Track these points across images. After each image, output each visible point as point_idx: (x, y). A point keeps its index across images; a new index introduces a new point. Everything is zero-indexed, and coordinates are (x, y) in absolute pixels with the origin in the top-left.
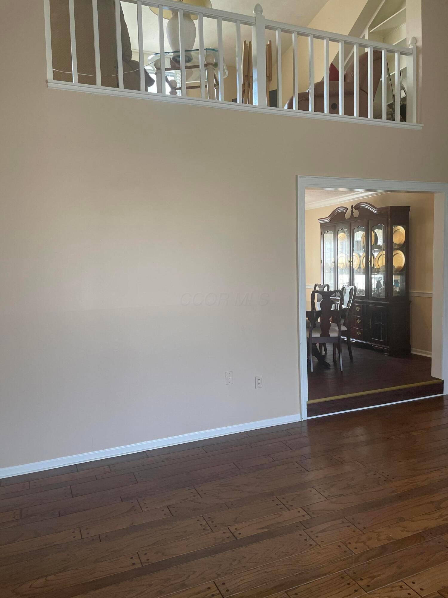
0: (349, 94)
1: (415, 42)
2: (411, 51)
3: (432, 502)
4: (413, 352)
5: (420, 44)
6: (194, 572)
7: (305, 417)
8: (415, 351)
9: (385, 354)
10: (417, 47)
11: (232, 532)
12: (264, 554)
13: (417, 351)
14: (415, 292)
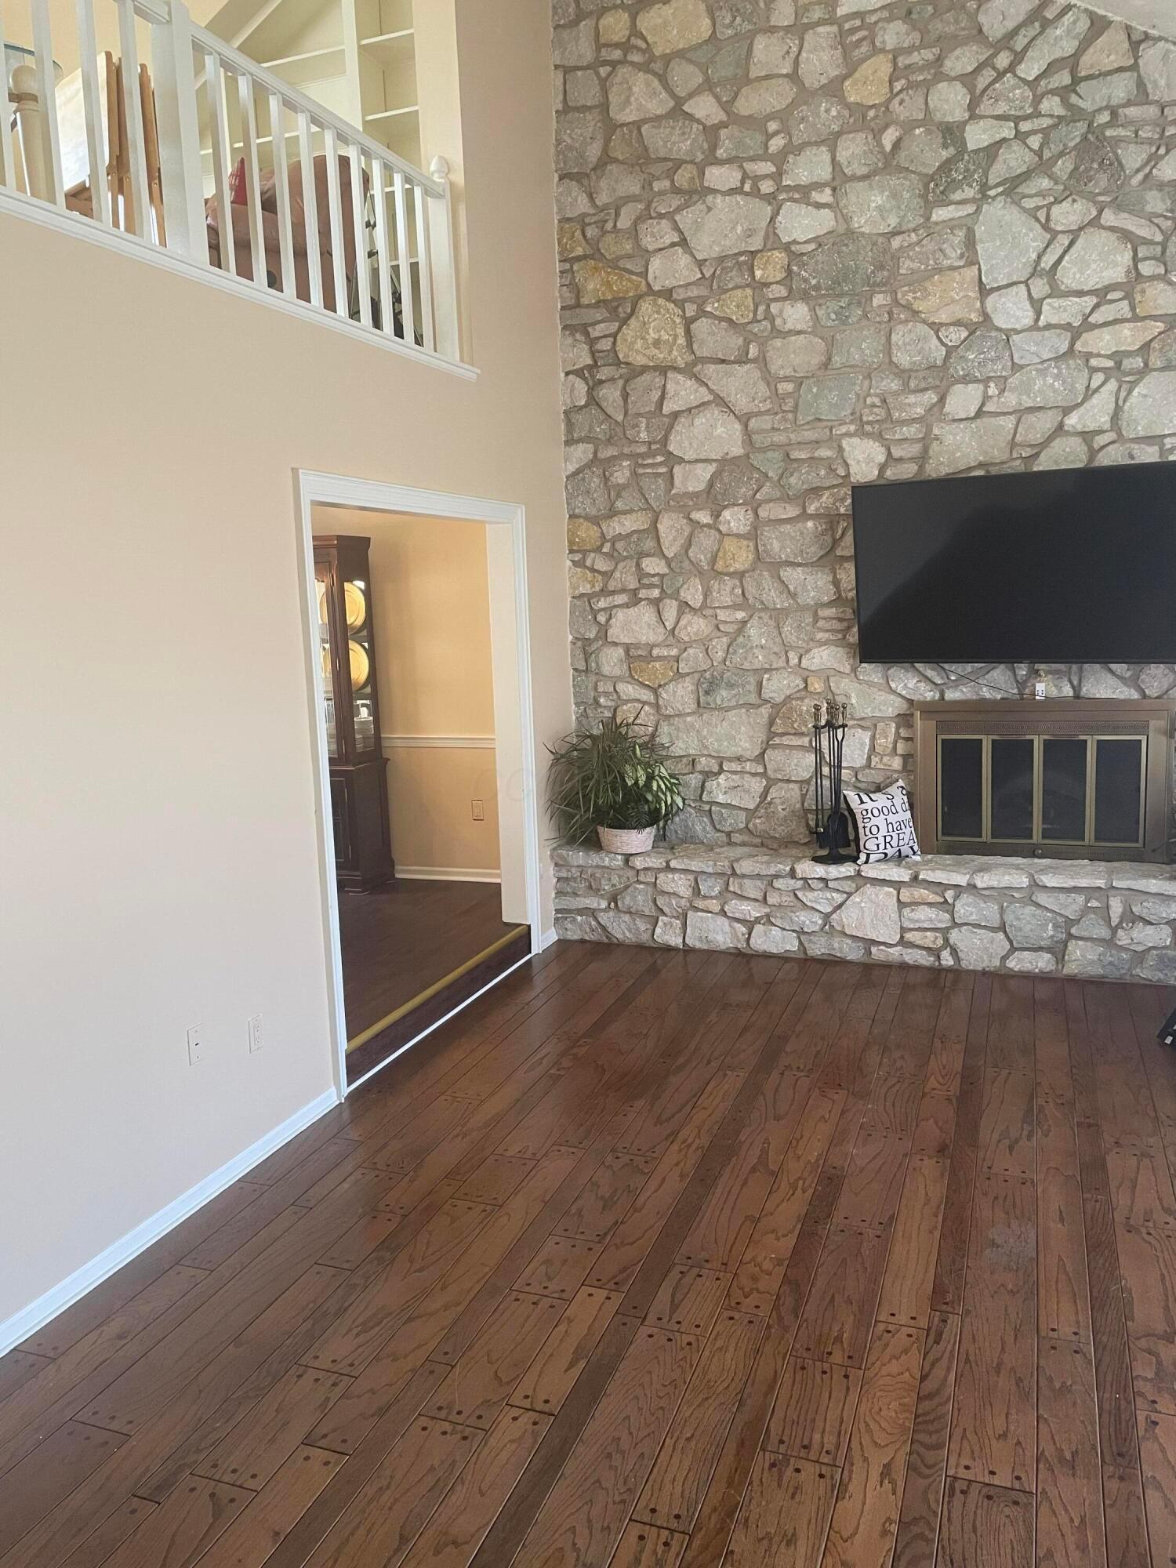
0: (301, 254)
1: (447, 171)
2: (441, 188)
3: (754, 1170)
4: (398, 876)
5: (459, 178)
6: (573, 1529)
7: (346, 1090)
8: (405, 872)
9: (349, 891)
10: (452, 185)
11: (529, 1407)
12: (640, 1409)
13: (404, 871)
14: (396, 736)
